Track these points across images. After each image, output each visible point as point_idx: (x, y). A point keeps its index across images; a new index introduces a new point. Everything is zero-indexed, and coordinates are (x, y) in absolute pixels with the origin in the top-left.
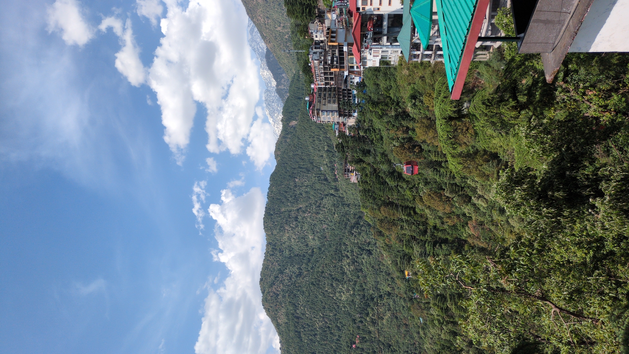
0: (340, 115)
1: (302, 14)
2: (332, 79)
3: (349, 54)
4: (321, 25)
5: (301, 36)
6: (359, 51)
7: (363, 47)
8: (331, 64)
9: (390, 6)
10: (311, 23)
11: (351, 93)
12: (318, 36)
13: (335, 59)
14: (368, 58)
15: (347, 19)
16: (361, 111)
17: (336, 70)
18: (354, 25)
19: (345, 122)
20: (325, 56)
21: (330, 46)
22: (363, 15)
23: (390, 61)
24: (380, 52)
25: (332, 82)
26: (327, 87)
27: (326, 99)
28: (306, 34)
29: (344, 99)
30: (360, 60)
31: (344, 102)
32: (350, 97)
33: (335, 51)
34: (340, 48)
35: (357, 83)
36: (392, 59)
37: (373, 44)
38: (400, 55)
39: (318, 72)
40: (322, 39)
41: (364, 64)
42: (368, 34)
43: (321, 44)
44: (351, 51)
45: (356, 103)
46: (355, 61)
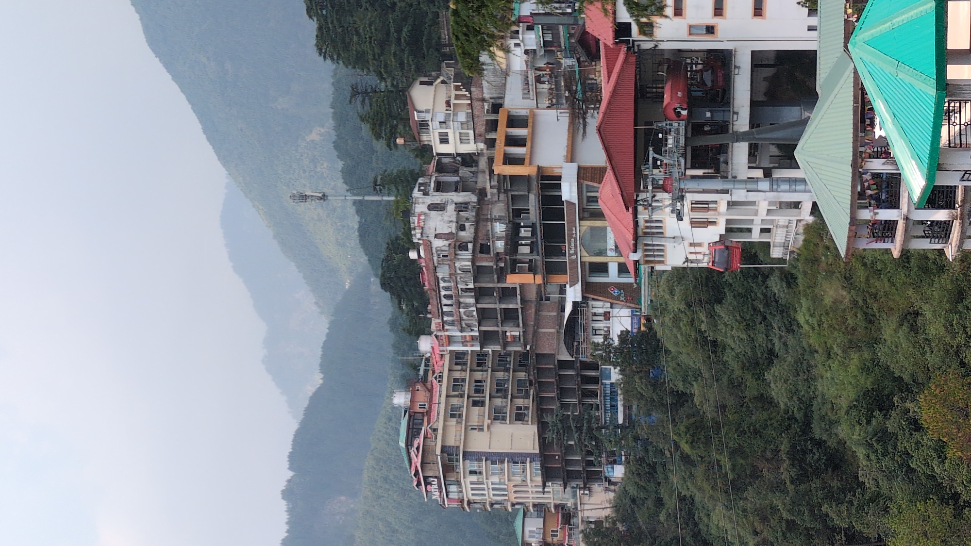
0: (548, 475)
1: (383, 45)
2: (509, 316)
3: (586, 215)
4: (464, 92)
5: (378, 137)
6: (631, 204)
7: (646, 187)
8: (506, 253)
9: (758, 20)
10: (422, 83)
11: (595, 380)
12: (451, 138)
13: (524, 233)
14: (669, 233)
15: (577, 69)
16: (641, 460)
17: (527, 278)
18: (605, 95)
19: (570, 503)
20: (480, 220)
21: (502, 178)
22: (642, 52)
23: (767, 245)
24: (723, 207)
25: (513, 332)
26: (489, 349)
27: (482, 404)
28: (401, 127)
29: (564, 406)
30: (636, 238)
31: (564, 419)
32: (594, 394)
33: (526, 198)
34: (544, 187)
35: (624, 336)
36: (778, 237)
37: (691, 172)
38: (811, 219)
39: (447, 289)
40: (470, 148)
41: (654, 254)
42: (666, 133)
43: (464, 171)
44: (594, 200)
45: (620, 421)
46: (611, 244)
